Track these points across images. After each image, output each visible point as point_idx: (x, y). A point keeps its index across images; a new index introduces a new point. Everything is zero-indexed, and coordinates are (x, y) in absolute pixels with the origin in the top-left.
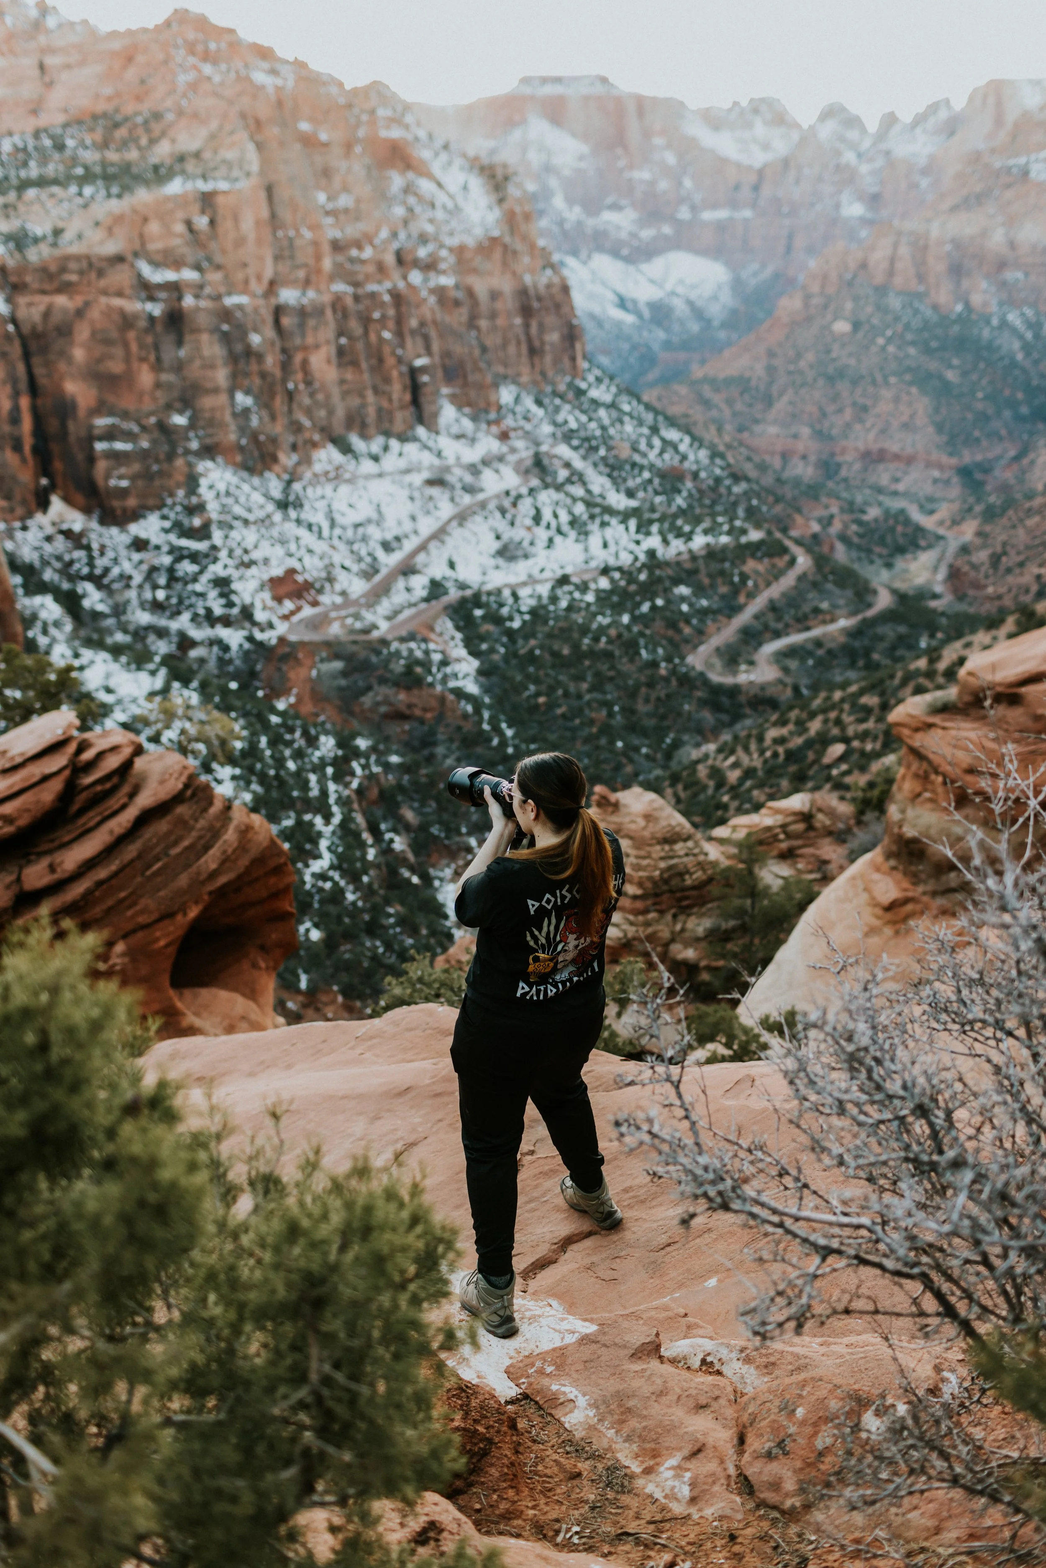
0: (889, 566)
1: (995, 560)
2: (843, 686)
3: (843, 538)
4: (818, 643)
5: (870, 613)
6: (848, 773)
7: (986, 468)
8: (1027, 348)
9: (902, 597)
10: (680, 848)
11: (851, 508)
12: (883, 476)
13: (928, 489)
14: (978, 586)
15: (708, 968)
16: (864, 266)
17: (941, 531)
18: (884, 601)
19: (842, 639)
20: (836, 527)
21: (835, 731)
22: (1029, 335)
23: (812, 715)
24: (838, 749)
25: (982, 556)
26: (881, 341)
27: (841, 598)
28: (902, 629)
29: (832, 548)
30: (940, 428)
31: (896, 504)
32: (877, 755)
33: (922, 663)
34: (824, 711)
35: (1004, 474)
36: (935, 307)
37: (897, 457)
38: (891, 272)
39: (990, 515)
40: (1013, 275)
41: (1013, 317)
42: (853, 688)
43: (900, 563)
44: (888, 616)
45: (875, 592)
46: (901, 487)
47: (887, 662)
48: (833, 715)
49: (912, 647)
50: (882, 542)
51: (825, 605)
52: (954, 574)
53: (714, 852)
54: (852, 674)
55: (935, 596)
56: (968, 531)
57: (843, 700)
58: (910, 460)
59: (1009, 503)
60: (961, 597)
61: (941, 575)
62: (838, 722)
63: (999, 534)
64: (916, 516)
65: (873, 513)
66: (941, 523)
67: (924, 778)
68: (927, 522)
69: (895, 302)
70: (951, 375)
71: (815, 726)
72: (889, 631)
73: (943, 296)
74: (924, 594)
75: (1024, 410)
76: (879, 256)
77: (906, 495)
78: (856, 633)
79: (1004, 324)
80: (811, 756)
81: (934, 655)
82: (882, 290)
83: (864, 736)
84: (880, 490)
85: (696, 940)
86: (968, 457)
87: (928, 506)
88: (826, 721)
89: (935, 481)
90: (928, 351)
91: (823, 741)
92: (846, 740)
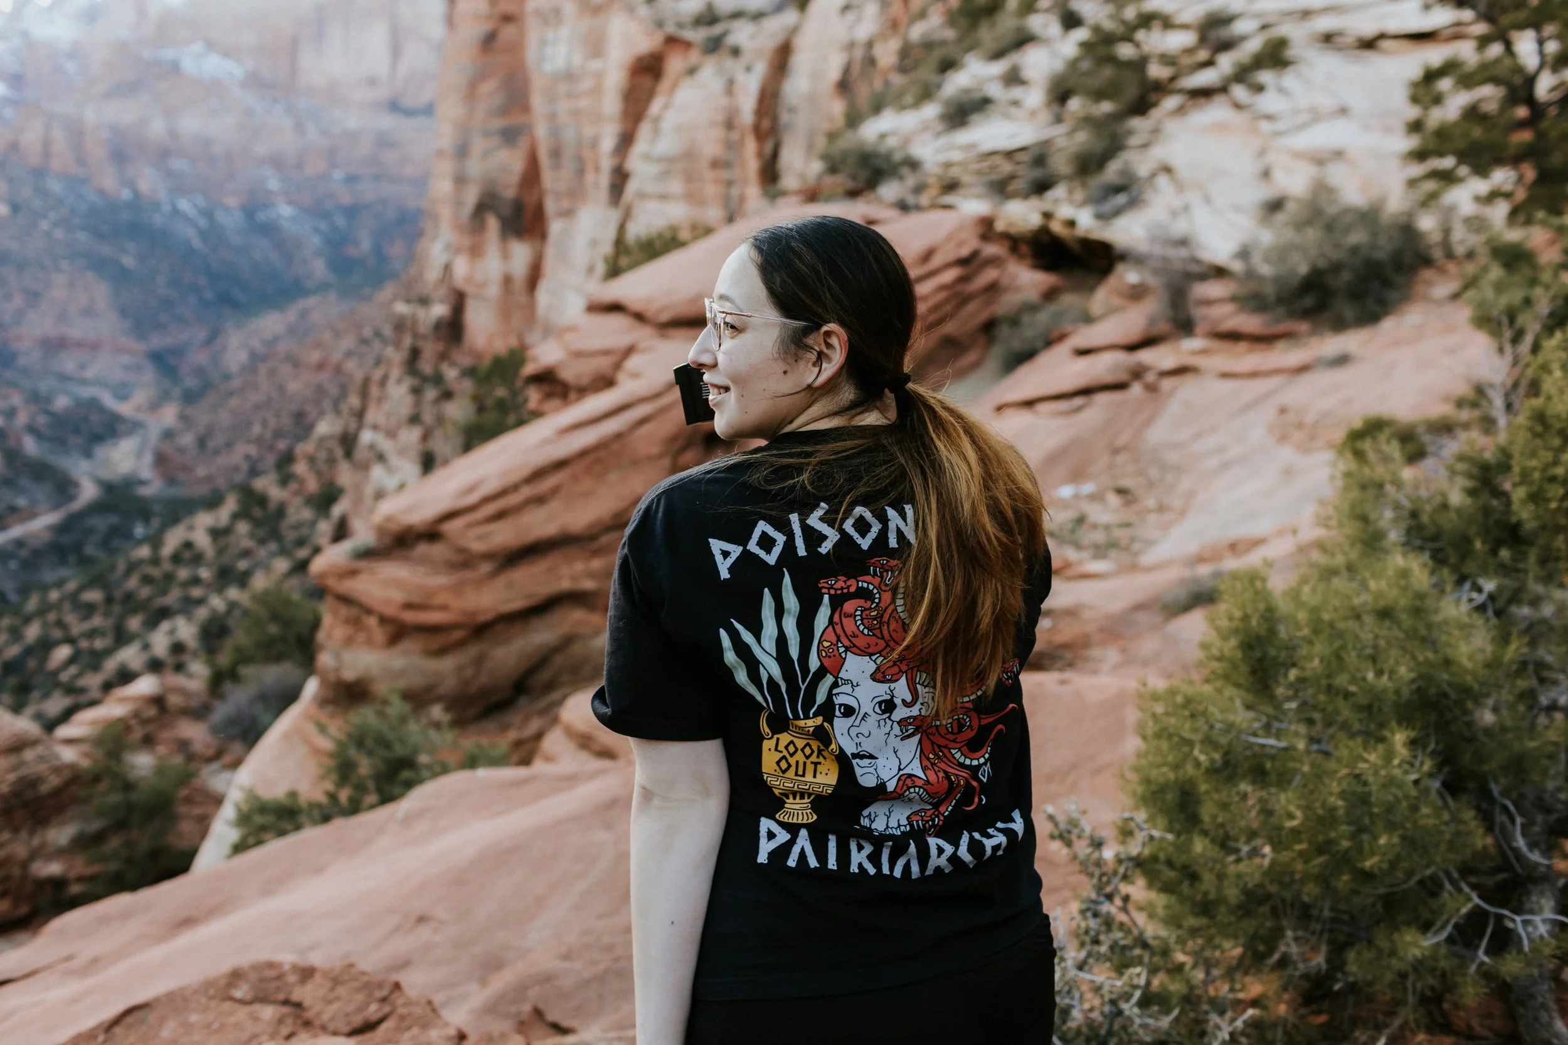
0: (88, 454)
1: (202, 442)
2: (60, 584)
3: (32, 430)
4: (20, 543)
5: (77, 505)
6: (80, 675)
7: (178, 352)
8: (203, 235)
9: (109, 487)
10: (29, 755)
11: (36, 398)
12: (68, 363)
13: (118, 375)
14: (187, 469)
15: (80, 879)
16: (14, 147)
17: (141, 417)
18: (88, 492)
19: (46, 537)
20: (22, 419)
21: (57, 634)
22: (203, 223)
23: (28, 620)
24: (63, 652)
25: (187, 439)
26: (44, 225)
27: (42, 492)
28: (113, 519)
29: (19, 441)
30: (123, 312)
31: (86, 392)
32: (108, 652)
33: (144, 552)
34: (42, 612)
35: (199, 358)
36: (101, 192)
37: (79, 344)
38: (47, 154)
39: (189, 398)
40: (178, 164)
41: (184, 205)
42: (71, 586)
43: (100, 452)
44: (96, 508)
45: (76, 485)
46: (90, 374)
47: (101, 555)
48: (52, 617)
49: (128, 536)
50: (77, 431)
51: (21, 502)
52: (161, 460)
53: (68, 755)
54: (64, 572)
55: (142, 483)
56: (169, 415)
57: (61, 601)
58: (94, 347)
59: (207, 386)
60: (171, 481)
61: (148, 458)
62: (60, 624)
63: (202, 416)
64: (109, 401)
65: (62, 402)
66: (138, 409)
67: (355, 623)
68: (125, 409)
69: (56, 186)
70: (128, 261)
71: (33, 632)
72: (101, 523)
73: (108, 180)
74: (131, 483)
75: (209, 295)
76: (31, 137)
77: (99, 382)
78: (62, 529)
79: (176, 212)
80: (32, 664)
81: (156, 542)
82: (39, 173)
83: (92, 634)
84: (64, 378)
85: (60, 853)
86: (158, 341)
87: (122, 392)
88: (45, 625)
89: (126, 367)
90: (99, 236)
91: (45, 646)
92: (70, 640)
